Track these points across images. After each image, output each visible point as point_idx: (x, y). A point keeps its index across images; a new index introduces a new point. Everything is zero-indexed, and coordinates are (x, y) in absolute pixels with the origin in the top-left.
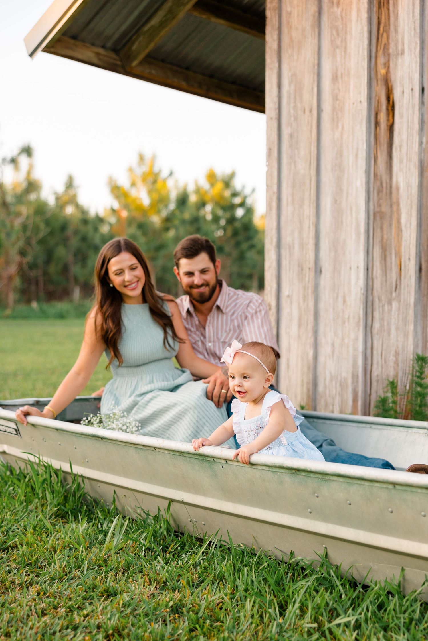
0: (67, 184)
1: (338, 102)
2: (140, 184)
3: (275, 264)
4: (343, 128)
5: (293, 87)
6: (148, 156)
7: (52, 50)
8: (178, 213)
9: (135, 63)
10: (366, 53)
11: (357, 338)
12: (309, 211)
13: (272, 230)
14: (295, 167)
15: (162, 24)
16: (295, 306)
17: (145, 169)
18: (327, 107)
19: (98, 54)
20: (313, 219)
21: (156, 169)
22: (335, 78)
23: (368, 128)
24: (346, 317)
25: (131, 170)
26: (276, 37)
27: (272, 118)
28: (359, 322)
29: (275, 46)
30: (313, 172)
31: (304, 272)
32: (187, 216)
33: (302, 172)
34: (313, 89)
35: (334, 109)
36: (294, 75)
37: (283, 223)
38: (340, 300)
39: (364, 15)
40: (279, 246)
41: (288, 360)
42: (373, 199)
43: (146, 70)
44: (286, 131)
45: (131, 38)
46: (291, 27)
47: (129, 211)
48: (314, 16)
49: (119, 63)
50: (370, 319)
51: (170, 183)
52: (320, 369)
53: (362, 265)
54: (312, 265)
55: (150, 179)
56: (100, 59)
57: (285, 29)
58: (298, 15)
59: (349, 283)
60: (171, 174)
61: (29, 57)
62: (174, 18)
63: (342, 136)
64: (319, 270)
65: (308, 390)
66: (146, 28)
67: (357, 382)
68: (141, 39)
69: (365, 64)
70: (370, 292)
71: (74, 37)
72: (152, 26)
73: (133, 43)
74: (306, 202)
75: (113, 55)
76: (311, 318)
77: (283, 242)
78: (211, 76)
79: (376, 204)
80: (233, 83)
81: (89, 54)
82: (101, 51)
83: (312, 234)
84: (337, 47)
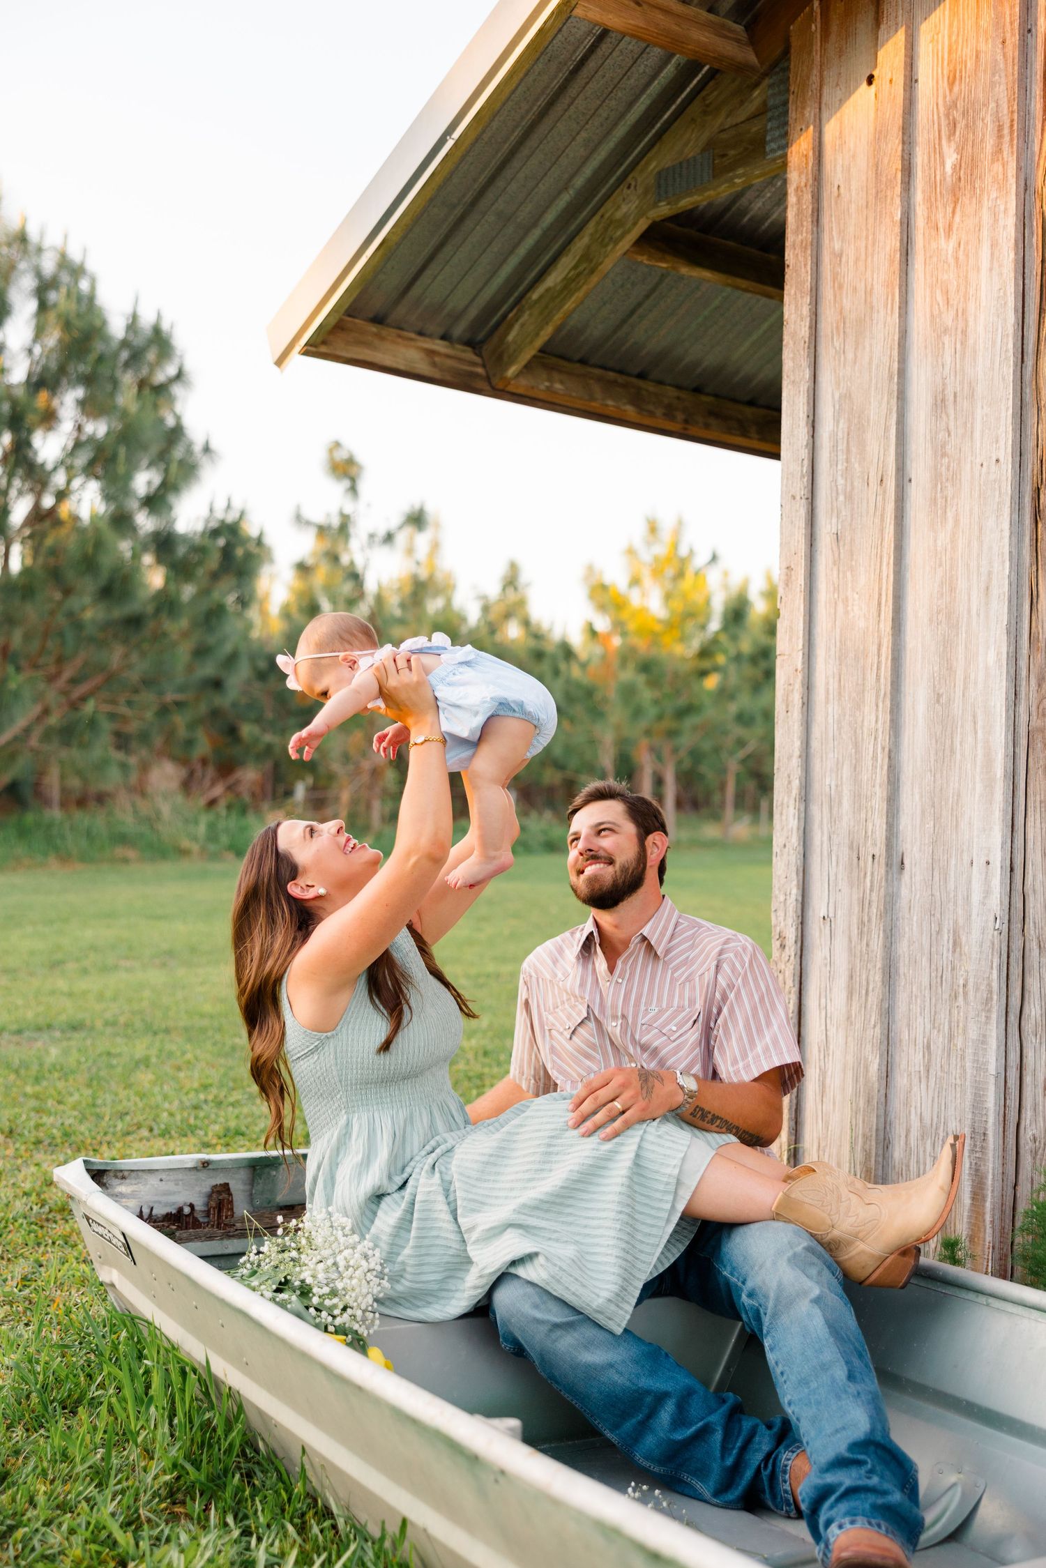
0: (505, 578)
1: (946, 460)
2: (647, 581)
3: (795, 840)
4: (957, 521)
5: (843, 425)
6: (667, 524)
7: (323, 349)
8: (723, 638)
9: (512, 371)
10: (1010, 345)
11: (983, 1040)
12: (874, 718)
13: (790, 757)
14: (847, 612)
15: (569, 286)
16: (840, 943)
17: (660, 550)
18: (920, 470)
19: (431, 353)
20: (884, 739)
21: (683, 551)
22: (939, 404)
23: (1016, 525)
24: (961, 982)
25: (631, 552)
26: (806, 310)
27: (794, 497)
28: (988, 1000)
29: (805, 331)
30: (886, 626)
31: (862, 862)
32: (746, 646)
33: (862, 624)
34: (886, 429)
35: (936, 478)
36: (847, 396)
37: (815, 744)
38: (946, 937)
39: (1008, 257)
40: (805, 797)
41: (823, 1073)
42: (1028, 695)
43: (542, 385)
44: (826, 528)
45: (505, 316)
46: (841, 287)
47: (624, 634)
48: (892, 262)
49: (480, 370)
50: (1016, 993)
51: (713, 578)
52: (897, 1104)
53: (998, 858)
54: (880, 850)
55: (670, 572)
56: (434, 364)
57: (827, 292)
58: (857, 260)
59: (968, 899)
60: (714, 558)
61: (276, 368)
62: (592, 272)
63: (953, 541)
64: (896, 860)
65: (867, 1156)
66: (535, 296)
67: (983, 1149)
68: (526, 317)
69: (1009, 371)
70: (1017, 926)
71: (378, 320)
72: (548, 290)
73: (511, 326)
74: (870, 697)
75: (469, 355)
76: (877, 977)
77: (816, 788)
78: (697, 390)
79: (1034, 709)
80: (751, 403)
81: (411, 354)
82: (439, 346)
83: (881, 775)
84: (946, 331)
